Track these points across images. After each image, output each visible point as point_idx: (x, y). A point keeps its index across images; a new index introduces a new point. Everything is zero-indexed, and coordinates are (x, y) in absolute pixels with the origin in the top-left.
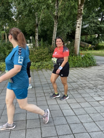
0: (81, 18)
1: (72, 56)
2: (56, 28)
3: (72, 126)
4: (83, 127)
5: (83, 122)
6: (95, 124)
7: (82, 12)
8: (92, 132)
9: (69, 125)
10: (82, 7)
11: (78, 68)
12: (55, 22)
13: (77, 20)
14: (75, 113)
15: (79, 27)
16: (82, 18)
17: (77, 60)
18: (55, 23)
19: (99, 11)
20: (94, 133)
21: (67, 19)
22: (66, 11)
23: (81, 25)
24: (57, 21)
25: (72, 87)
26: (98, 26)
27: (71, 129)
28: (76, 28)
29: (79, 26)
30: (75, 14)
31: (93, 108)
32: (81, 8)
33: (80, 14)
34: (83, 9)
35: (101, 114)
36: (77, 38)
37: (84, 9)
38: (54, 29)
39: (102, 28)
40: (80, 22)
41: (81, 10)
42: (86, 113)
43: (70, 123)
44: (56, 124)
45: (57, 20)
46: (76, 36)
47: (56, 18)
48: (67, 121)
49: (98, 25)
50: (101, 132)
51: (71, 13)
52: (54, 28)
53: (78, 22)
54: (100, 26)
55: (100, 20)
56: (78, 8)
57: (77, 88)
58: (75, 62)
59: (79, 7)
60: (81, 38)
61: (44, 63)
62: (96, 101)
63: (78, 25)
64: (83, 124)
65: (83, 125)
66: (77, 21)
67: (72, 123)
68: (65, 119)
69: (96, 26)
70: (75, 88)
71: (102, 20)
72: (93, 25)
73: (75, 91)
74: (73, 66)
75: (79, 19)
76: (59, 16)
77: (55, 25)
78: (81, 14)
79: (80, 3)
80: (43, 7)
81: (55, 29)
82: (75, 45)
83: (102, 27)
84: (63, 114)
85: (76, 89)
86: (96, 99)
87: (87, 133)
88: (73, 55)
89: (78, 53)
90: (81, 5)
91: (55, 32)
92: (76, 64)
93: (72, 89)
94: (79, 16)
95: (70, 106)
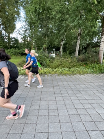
38: (77, 43)
45: (80, 36)
46: (100, 49)
53: (102, 37)
58: (101, 69)
61: (76, 69)
63: (102, 40)
74: (100, 72)
77: (78, 40)
82: (99, 55)
88: (97, 63)
91: (78, 46)
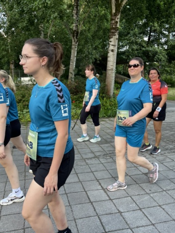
0: (115, 35)
1: (103, 99)
2: (75, 50)
3: (104, 219)
4: (122, 219)
5: (122, 211)
6: (142, 213)
7: (118, 26)
8: (137, 227)
9: (99, 217)
10: (118, 18)
11: (112, 119)
12: (73, 41)
13: (110, 38)
14: (108, 196)
15: (112, 51)
16: (117, 36)
17: (110, 105)
18: (73, 43)
19: (145, 25)
20: (141, 228)
21: (93, 36)
22: (92, 23)
23: (117, 46)
24: (76, 40)
25: (102, 150)
26: (144, 49)
27: (102, 224)
28: (108, 52)
29: (113, 49)
30: (106, 28)
31: (137, 185)
32: (116, 20)
33: (114, 29)
34: (118, 20)
35: (151, 195)
36: (110, 69)
37: (120, 22)
38: (72, 53)
39: (150, 53)
40: (114, 42)
41: (117, 22)
42: (127, 195)
43: (101, 213)
44: (78, 217)
45: (77, 38)
46: (108, 65)
47: (75, 35)
48: (95, 210)
49: (143, 47)
50: (152, 227)
51: (99, 27)
52: (72, 51)
53: (111, 42)
54: (147, 49)
55: (146, 39)
56: (112, 20)
57: (111, 152)
58: (107, 109)
59: (113, 18)
60: (116, 68)
62: (143, 174)
63: (111, 48)
64: (123, 214)
65: (122, 216)
66: (110, 40)
67: (104, 213)
68: (92, 208)
69: (141, 49)
70: (108, 152)
71: (149, 39)
72: (135, 47)
73: (108, 157)
74: (105, 115)
75: (114, 36)
76: (79, 31)
77: (73, 47)
78: (116, 29)
79: (114, 11)
80: (52, 16)
81: (74, 53)
82: (107, 80)
83: (150, 51)
84: (89, 198)
85: (110, 154)
86: (142, 171)
87: (129, 230)
88: (104, 97)
89: (112, 94)
90: (116, 15)
91: (74, 58)
92: (110, 111)
93: (104, 155)
94: (113, 33)
95: (100, 184)
